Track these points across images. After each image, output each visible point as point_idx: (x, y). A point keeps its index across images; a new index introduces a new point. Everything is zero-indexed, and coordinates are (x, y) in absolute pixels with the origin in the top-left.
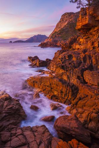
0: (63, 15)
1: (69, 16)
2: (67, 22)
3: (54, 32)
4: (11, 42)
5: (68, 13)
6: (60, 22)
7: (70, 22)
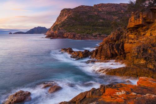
0: (62, 10)
1: (68, 11)
2: (67, 16)
3: (55, 25)
4: (11, 33)
5: (67, 9)
6: (60, 16)
7: (69, 17)
